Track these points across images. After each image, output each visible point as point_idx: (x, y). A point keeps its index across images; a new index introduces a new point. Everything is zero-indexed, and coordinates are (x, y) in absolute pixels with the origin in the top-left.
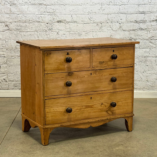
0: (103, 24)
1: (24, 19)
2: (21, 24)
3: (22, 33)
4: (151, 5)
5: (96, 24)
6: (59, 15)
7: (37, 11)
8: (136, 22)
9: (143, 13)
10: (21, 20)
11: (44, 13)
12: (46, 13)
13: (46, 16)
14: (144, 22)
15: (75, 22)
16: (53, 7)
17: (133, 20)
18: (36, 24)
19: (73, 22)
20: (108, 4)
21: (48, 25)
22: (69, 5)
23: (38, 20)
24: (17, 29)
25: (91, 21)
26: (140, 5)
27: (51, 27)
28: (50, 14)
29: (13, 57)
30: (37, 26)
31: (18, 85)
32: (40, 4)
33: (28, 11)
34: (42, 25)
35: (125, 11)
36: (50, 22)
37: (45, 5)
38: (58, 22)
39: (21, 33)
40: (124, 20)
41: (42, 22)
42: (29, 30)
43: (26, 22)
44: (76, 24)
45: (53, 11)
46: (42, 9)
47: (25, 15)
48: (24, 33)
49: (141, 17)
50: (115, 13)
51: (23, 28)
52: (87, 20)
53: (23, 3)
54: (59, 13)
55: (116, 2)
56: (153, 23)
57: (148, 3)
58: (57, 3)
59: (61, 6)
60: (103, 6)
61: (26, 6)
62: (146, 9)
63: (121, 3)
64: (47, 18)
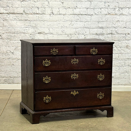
0: (72, 35)
1: (13, 31)
2: (11, 34)
3: (12, 41)
4: (108, 22)
5: (67, 35)
6: (39, 28)
7: (24, 25)
8: (97, 34)
9: (102, 28)
10: (11, 31)
11: (29, 27)
12: (30, 27)
13: (30, 29)
14: (102, 34)
15: (52, 33)
16: (35, 22)
17: (95, 33)
18: (23, 34)
19: (50, 34)
20: (76, 21)
21: (31, 35)
22: (47, 21)
23: (24, 32)
24: (8, 38)
25: (64, 33)
26: (99, 22)
27: (33, 37)
28: (33, 27)
29: (4, 59)
30: (23, 36)
31: (7, 80)
32: (26, 20)
33: (17, 25)
34: (27, 35)
35: (89, 26)
36: (32, 33)
37: (29, 21)
38: (39, 33)
39: (10, 41)
40: (88, 33)
41: (26, 33)
42: (17, 39)
43: (14, 33)
44: (52, 35)
45: (35, 25)
46: (27, 23)
47: (14, 28)
48: (13, 41)
49: (100, 31)
50: (81, 28)
51: (12, 38)
52: (60, 32)
53: (13, 19)
54: (40, 27)
55: (82, 19)
56: (109, 36)
57: (105, 20)
58: (38, 19)
59: (41, 21)
60: (72, 22)
61: (15, 22)
62: (104, 25)
63: (85, 20)
64: (31, 30)
